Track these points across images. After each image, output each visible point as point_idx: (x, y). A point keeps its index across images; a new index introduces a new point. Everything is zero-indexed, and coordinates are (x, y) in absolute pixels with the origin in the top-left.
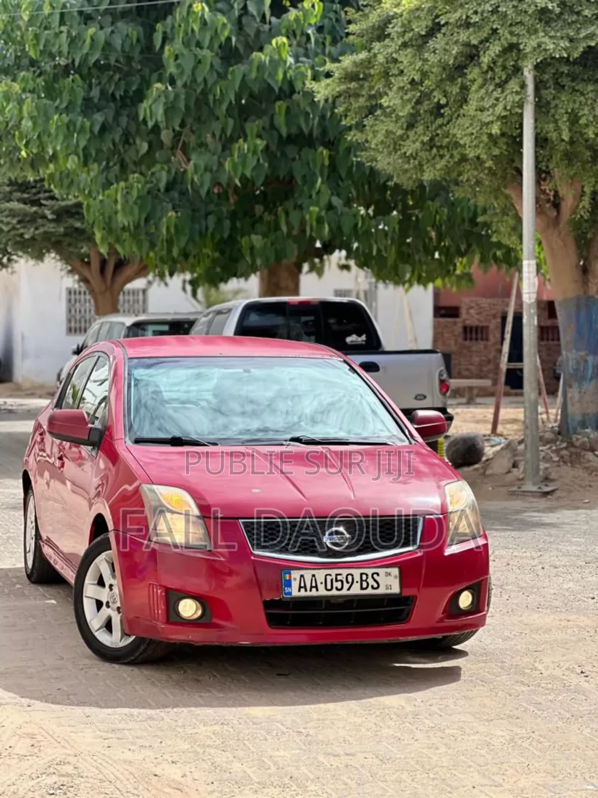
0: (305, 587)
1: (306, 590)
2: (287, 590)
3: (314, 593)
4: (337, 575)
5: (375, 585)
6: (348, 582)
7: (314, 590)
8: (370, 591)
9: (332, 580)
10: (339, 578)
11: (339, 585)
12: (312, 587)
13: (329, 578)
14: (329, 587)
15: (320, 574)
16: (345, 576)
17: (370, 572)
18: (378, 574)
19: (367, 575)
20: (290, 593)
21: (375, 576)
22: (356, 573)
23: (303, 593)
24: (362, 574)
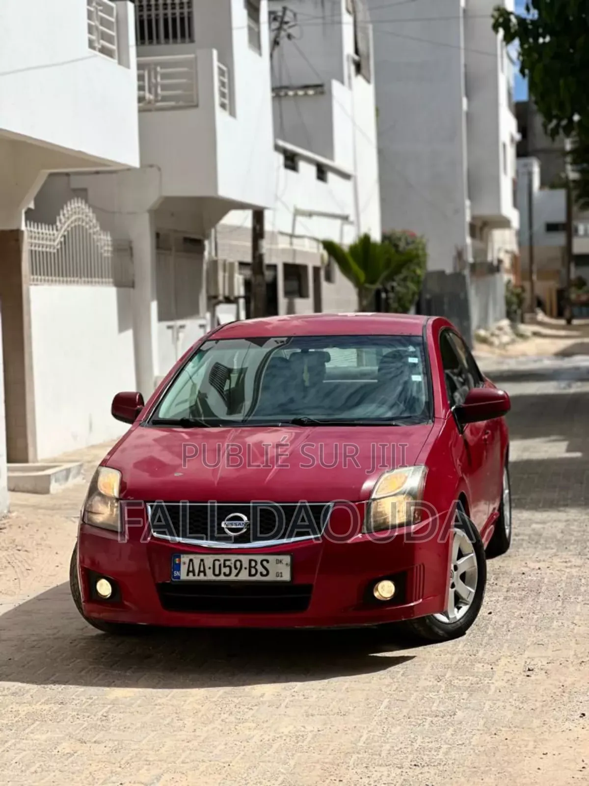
0: (193, 572)
1: (194, 575)
2: (176, 574)
3: (202, 577)
4: (225, 560)
5: (265, 572)
6: (236, 568)
7: (202, 574)
8: (258, 578)
9: (220, 565)
10: (228, 563)
11: (227, 570)
12: (200, 572)
13: (217, 563)
14: (217, 572)
15: (209, 559)
16: (233, 561)
17: (259, 558)
18: (268, 561)
19: (256, 562)
20: (179, 577)
21: (265, 563)
22: (245, 559)
23: (191, 577)
24: (250, 561)
